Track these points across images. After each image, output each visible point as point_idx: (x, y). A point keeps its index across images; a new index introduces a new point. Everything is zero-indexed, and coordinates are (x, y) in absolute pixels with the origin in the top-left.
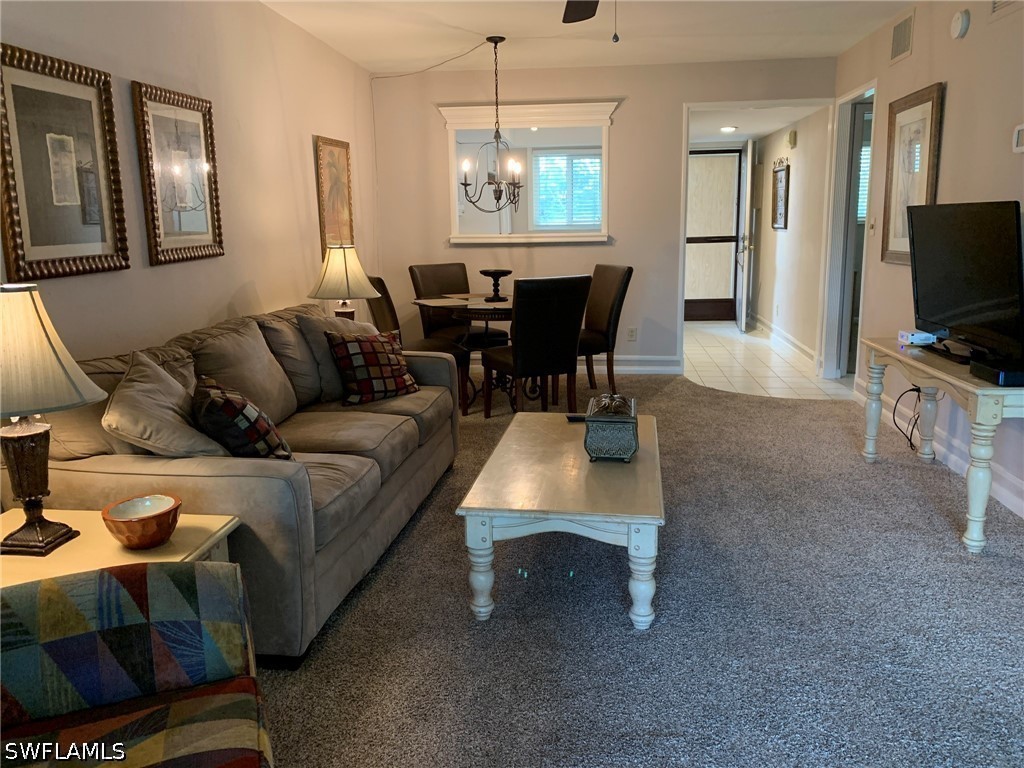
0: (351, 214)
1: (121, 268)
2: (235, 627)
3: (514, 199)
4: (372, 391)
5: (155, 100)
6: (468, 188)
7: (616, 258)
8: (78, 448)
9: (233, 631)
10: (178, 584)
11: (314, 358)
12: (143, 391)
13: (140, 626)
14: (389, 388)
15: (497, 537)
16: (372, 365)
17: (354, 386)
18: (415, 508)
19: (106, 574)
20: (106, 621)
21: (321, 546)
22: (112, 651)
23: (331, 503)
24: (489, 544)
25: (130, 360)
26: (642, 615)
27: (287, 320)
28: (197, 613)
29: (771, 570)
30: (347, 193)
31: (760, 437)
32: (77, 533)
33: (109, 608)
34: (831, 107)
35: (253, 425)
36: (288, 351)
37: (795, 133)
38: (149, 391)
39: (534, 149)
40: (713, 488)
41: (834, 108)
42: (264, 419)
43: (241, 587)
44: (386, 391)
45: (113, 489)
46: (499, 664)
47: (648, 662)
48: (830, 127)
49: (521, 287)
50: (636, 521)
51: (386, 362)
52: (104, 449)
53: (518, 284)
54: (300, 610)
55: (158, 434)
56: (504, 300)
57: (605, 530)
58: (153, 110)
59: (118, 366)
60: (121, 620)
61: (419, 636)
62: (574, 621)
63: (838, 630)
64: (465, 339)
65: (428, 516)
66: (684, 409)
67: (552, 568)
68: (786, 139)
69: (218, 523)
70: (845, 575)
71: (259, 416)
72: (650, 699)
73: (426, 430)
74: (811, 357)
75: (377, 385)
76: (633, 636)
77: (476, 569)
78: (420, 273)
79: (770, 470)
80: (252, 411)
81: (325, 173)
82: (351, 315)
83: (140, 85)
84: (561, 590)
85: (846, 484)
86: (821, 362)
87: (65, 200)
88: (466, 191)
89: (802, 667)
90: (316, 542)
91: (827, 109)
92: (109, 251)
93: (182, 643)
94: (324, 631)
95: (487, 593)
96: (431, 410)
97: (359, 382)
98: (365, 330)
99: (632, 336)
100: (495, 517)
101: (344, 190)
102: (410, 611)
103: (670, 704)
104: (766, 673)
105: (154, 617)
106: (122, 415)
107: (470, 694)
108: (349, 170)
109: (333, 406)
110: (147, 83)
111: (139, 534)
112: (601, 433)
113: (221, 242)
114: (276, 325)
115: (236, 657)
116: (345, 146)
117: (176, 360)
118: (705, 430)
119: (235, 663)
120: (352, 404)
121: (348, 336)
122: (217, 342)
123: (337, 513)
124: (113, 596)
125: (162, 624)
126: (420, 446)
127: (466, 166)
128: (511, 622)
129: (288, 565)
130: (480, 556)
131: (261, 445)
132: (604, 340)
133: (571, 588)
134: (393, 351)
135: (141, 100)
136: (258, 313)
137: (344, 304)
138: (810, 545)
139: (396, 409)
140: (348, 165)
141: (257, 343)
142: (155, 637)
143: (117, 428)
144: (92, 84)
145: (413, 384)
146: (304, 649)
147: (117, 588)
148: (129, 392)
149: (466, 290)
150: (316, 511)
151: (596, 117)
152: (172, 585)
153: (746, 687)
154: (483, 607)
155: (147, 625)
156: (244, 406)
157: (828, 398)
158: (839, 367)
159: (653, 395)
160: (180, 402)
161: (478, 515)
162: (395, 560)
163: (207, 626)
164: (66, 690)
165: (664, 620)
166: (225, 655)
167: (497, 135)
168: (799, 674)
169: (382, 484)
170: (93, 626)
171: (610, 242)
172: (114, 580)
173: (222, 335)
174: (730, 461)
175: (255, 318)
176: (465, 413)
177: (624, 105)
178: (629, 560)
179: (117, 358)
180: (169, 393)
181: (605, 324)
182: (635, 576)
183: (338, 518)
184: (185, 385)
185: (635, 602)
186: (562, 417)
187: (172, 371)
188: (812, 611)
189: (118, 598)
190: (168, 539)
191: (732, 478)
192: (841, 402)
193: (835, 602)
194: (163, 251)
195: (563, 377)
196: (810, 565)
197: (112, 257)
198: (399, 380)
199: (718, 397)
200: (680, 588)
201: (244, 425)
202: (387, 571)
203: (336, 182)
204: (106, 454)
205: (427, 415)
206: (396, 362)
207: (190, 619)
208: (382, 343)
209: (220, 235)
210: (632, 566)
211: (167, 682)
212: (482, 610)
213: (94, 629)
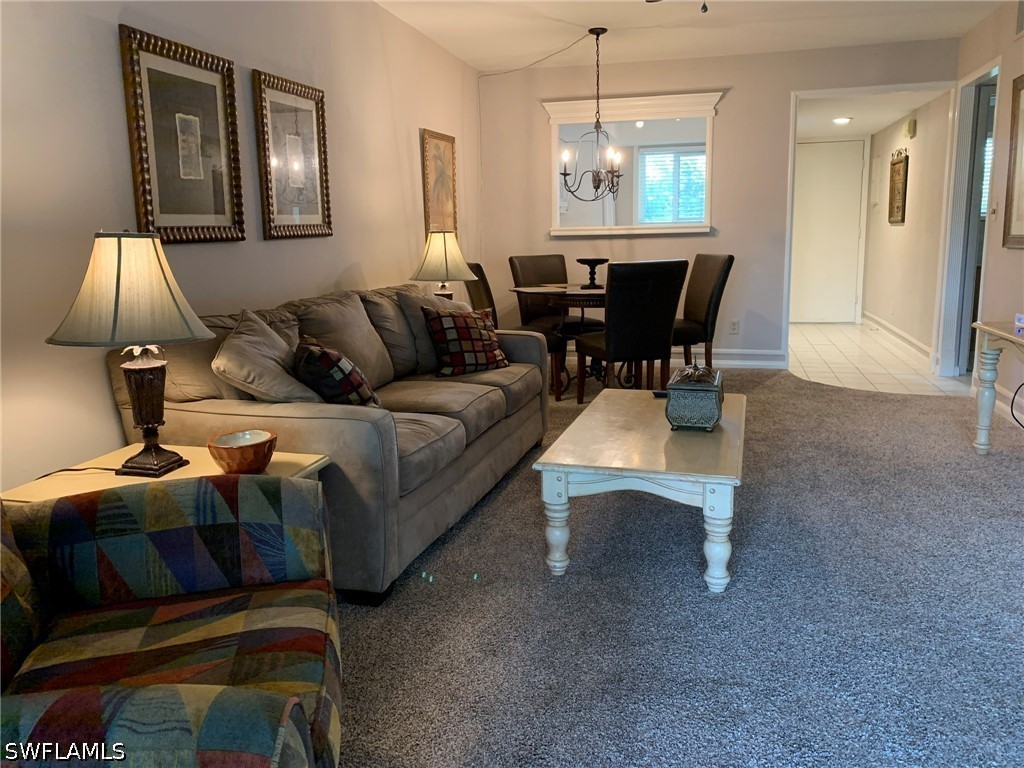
0: (455, 207)
1: (238, 239)
2: (314, 534)
3: (613, 189)
4: (464, 365)
5: (273, 87)
6: (567, 177)
7: (717, 248)
8: (192, 390)
9: (312, 537)
10: (265, 492)
11: (412, 332)
12: (249, 342)
13: (231, 525)
14: (480, 362)
15: (573, 493)
16: (464, 340)
17: (447, 359)
18: (501, 475)
19: (204, 480)
20: (202, 518)
21: (405, 492)
22: (206, 544)
23: (414, 453)
24: (564, 500)
25: (241, 318)
26: (717, 577)
27: (388, 297)
28: (280, 517)
29: (859, 546)
30: (451, 186)
31: (863, 428)
32: (187, 462)
33: (205, 507)
34: (953, 90)
35: (347, 376)
36: (387, 324)
37: (915, 122)
38: (255, 343)
39: (641, 147)
40: (807, 472)
41: (956, 91)
42: (357, 373)
43: (321, 499)
44: (477, 364)
45: (220, 428)
46: (571, 614)
47: (720, 621)
48: (950, 115)
49: (616, 271)
50: (712, 481)
51: (478, 337)
52: (214, 394)
53: (612, 268)
54: (383, 546)
55: (259, 380)
56: (600, 287)
57: (681, 490)
58: (270, 96)
59: (230, 323)
60: (214, 518)
61: (495, 585)
62: (648, 581)
63: (926, 604)
64: (560, 327)
65: (514, 485)
66: (785, 401)
67: (631, 535)
68: (905, 128)
69: (310, 460)
70: (940, 556)
71: (353, 370)
72: (718, 652)
73: (514, 402)
74: (927, 354)
75: (469, 358)
76: (707, 597)
77: (551, 524)
78: (520, 264)
79: (869, 458)
80: (346, 365)
81: (430, 164)
82: (449, 297)
83: (259, 73)
84: (638, 555)
85: (952, 473)
86: (937, 360)
87: (190, 174)
88: (566, 181)
89: (881, 634)
90: (400, 488)
91: (949, 92)
92: (228, 224)
93: (266, 543)
94: (407, 574)
95: (562, 548)
96: (519, 383)
97: (452, 355)
98: (459, 307)
99: (734, 329)
100: (571, 473)
101: (448, 181)
102: (489, 564)
103: (736, 658)
104: (842, 637)
105: (244, 517)
106: (229, 361)
107: (539, 636)
108: (454, 164)
109: (427, 377)
110: (267, 71)
111: (238, 461)
112: (682, 401)
113: (329, 223)
114: (376, 299)
115: (313, 562)
116: (451, 140)
117: (282, 321)
118: (805, 420)
119: (312, 567)
120: (444, 375)
121: (443, 311)
122: (320, 309)
123: (421, 462)
124: (209, 496)
125: (249, 525)
126: (507, 417)
127: (566, 156)
128: (585, 579)
129: (372, 503)
130: (556, 511)
131: (353, 396)
132: (701, 329)
133: (648, 553)
134: (485, 327)
135: (260, 87)
136: (362, 289)
137: (443, 286)
138: (904, 527)
139: (486, 380)
140: (454, 158)
141: (358, 315)
142: (243, 537)
143: (224, 371)
144: (217, 71)
145: (503, 360)
146: (386, 587)
147: (213, 491)
148: (236, 341)
149: (564, 280)
150: (400, 458)
151: (699, 108)
152: (260, 493)
153: (819, 648)
154: (558, 562)
155: (237, 524)
156: (340, 360)
157: (943, 394)
158: (957, 364)
159: (753, 388)
160: (283, 356)
161: (553, 471)
162: (479, 520)
163: (288, 529)
164: (166, 576)
165: (740, 585)
166: (304, 558)
167: (598, 125)
168: (878, 640)
169: (467, 446)
170: (191, 522)
171: (712, 232)
172: (211, 485)
173: (326, 303)
174: (828, 448)
175: (358, 293)
176: (558, 399)
177: (729, 95)
178: (704, 521)
179: (230, 316)
180: (273, 346)
181: (704, 314)
182: (710, 538)
183: (421, 467)
184: (290, 344)
185: (710, 564)
186: (649, 394)
187: (278, 331)
188: (899, 586)
189: (212, 498)
190: (264, 469)
191: (828, 463)
192: (955, 398)
193: (926, 579)
194: (276, 227)
195: (658, 363)
196: (901, 545)
197: (230, 228)
198: (489, 354)
199: (822, 390)
200: (760, 558)
201: (338, 376)
202: (470, 529)
203: (441, 175)
204: (215, 398)
205: (517, 387)
206: (487, 337)
207: (274, 523)
208: (475, 319)
209: (329, 216)
210: (707, 527)
211: (252, 578)
212: (558, 565)
213: (191, 524)
